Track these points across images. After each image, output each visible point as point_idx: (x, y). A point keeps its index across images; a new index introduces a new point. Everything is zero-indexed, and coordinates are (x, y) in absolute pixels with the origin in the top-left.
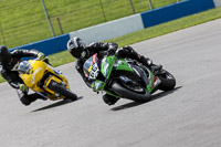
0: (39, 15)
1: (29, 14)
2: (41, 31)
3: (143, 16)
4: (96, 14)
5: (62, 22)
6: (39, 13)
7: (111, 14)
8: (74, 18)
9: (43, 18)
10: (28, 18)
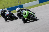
7: (32, 0)
8: (24, 1)
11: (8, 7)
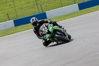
0: (32, 3)
1: (28, 3)
2: (33, 10)
3: (79, 4)
4: (58, 4)
5: (42, 6)
6: (32, 2)
7: (65, 4)
8: (48, 5)
9: (34, 5)
10: (28, 4)
11: (16, 17)
